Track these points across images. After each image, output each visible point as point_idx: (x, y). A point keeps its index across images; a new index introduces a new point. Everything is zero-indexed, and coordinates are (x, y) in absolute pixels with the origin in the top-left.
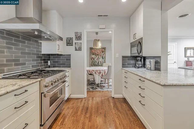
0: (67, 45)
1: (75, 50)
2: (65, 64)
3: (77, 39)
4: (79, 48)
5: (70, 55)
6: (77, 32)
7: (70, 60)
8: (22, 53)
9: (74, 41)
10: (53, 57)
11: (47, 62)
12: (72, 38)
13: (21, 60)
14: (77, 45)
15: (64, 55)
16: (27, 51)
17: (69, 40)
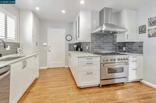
0: (140, 33)
1: (148, 36)
2: (137, 50)
3: (150, 25)
4: (153, 34)
5: (142, 42)
6: (151, 18)
7: (142, 47)
8: (102, 43)
9: (148, 28)
10: (128, 45)
11: (123, 48)
12: (145, 25)
13: (102, 46)
14: (150, 32)
15: (137, 43)
16: (105, 41)
17: (142, 28)
